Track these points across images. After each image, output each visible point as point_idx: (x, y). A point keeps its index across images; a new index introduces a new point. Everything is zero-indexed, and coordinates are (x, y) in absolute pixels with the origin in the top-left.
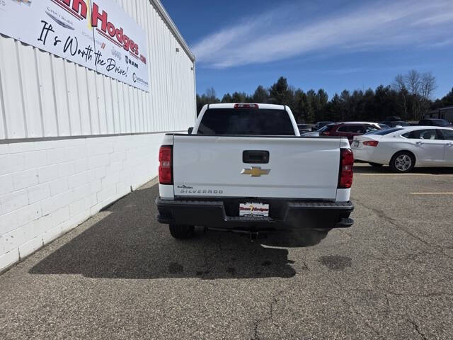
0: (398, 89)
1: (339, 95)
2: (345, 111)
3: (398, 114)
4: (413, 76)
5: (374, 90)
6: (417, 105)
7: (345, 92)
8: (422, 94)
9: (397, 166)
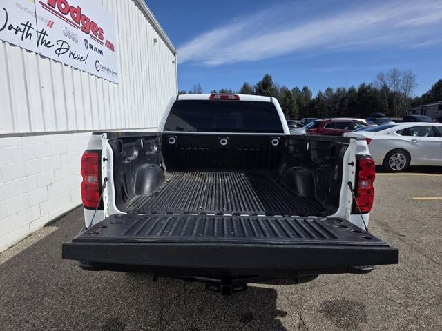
0: (379, 87)
1: (323, 92)
2: (329, 108)
3: (381, 111)
4: (395, 74)
5: (357, 88)
6: (398, 102)
7: (329, 90)
8: (402, 92)
9: (391, 166)
